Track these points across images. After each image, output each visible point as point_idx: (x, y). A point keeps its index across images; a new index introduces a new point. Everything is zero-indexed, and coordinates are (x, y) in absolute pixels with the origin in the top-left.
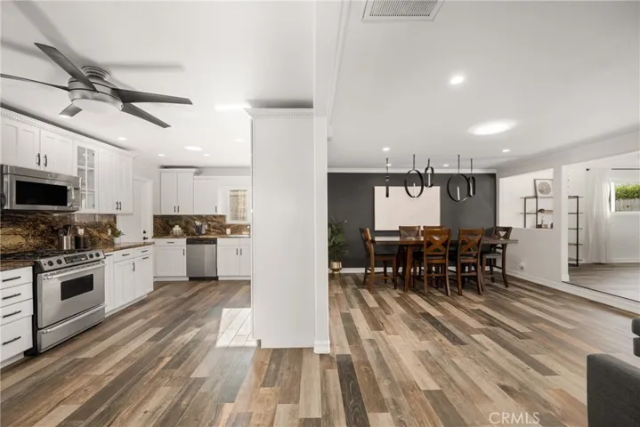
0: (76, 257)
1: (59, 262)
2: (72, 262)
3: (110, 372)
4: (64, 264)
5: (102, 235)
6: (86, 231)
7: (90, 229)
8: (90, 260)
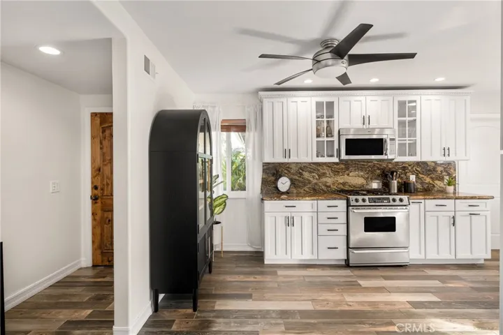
0: (379, 199)
1: (364, 200)
2: (375, 202)
3: (350, 304)
4: (367, 203)
5: (437, 182)
6: (417, 177)
7: (421, 176)
8: (392, 203)
